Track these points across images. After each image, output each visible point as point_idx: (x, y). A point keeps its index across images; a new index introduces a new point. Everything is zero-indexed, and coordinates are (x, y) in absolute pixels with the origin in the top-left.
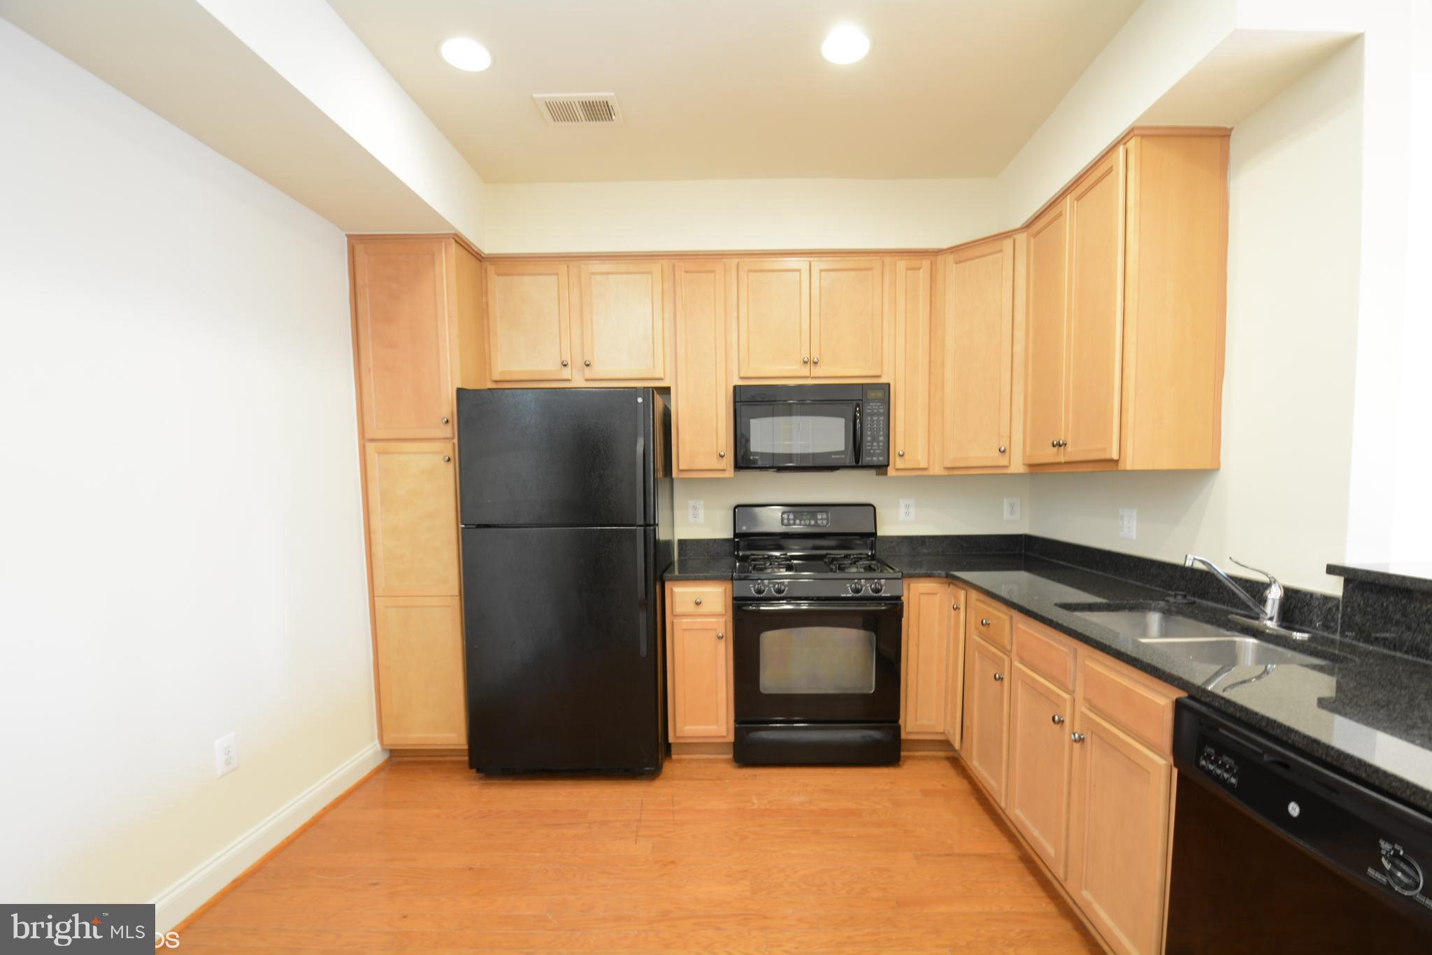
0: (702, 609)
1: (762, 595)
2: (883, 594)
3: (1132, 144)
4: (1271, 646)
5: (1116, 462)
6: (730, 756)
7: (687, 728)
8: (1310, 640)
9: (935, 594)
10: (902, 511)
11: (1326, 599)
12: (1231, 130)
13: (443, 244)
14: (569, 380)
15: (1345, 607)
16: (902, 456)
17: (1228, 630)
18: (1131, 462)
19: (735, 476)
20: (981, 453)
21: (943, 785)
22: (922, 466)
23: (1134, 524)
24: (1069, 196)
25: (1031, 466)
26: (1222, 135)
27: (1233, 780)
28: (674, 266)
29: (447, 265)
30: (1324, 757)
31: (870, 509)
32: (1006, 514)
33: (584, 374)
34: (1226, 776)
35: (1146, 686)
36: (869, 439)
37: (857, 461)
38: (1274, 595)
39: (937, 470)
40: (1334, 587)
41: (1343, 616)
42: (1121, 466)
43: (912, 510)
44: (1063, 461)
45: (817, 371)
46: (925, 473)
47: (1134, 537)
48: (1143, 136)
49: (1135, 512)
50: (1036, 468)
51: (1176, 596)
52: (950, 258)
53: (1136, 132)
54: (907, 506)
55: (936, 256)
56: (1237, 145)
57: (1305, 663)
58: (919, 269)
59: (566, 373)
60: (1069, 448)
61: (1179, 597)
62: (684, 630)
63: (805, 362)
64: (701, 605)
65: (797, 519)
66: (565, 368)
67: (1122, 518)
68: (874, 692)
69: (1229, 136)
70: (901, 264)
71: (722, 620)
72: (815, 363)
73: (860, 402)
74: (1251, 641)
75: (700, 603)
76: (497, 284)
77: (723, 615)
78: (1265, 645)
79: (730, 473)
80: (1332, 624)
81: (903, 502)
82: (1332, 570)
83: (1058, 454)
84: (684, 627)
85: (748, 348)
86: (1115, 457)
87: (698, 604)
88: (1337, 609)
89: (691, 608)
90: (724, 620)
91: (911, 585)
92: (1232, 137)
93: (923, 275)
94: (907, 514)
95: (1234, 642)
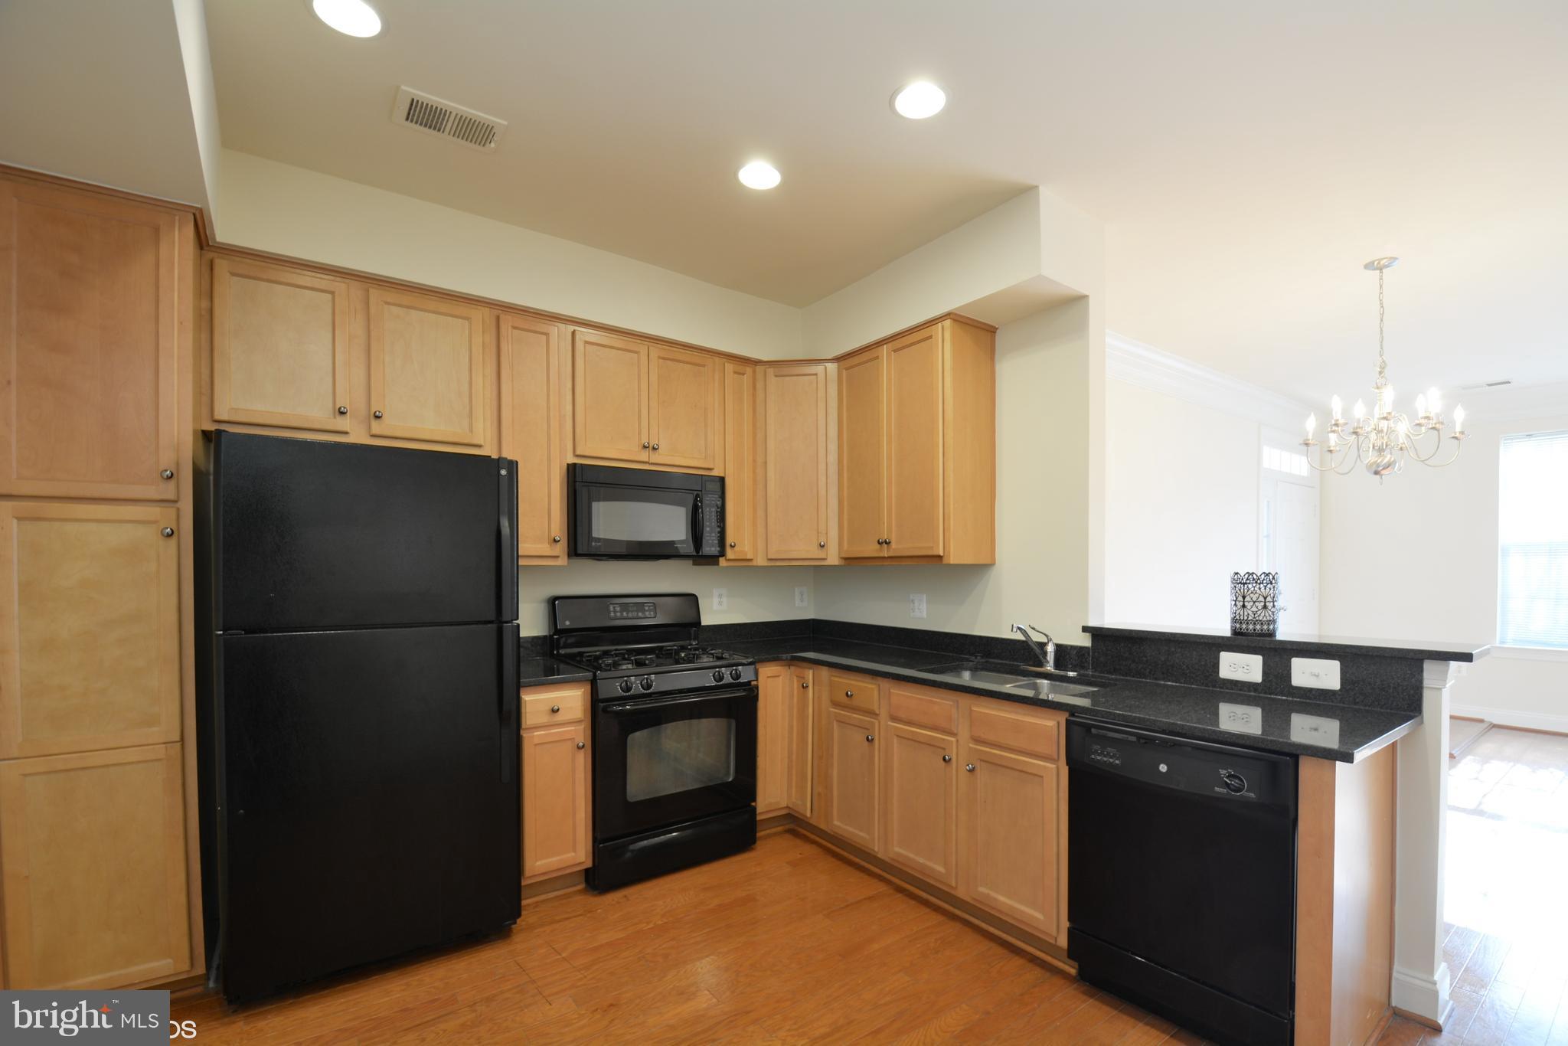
0: (559, 717)
1: (629, 693)
2: (741, 680)
3: (948, 323)
4: (1058, 683)
5: (940, 557)
6: (582, 886)
7: (538, 863)
8: (1078, 675)
9: (778, 676)
10: (716, 600)
11: (1081, 648)
12: (997, 329)
13: (177, 218)
14: (346, 433)
15: (1094, 653)
16: (734, 547)
17: (1024, 676)
18: (954, 558)
19: (568, 563)
20: (802, 549)
21: (800, 854)
22: (749, 557)
23: (924, 606)
24: (885, 346)
25: (846, 559)
26: (991, 330)
27: (1117, 762)
28: (498, 318)
29: (179, 246)
30: (1180, 731)
31: (692, 600)
32: (797, 602)
33: (370, 427)
34: (1111, 760)
35: (1032, 716)
36: (708, 529)
37: (698, 552)
38: (1050, 648)
39: (761, 561)
40: (1085, 641)
41: (1092, 658)
42: (945, 561)
43: (724, 599)
44: (886, 556)
45: (655, 458)
46: (750, 564)
47: (925, 616)
48: (954, 320)
49: (925, 596)
50: (851, 561)
51: (976, 657)
52: (771, 371)
53: (951, 316)
54: (720, 596)
55: (756, 365)
56: (1000, 339)
57: (1077, 692)
58: (744, 374)
59: (342, 423)
60: (893, 545)
61: (979, 658)
62: (536, 745)
63: (645, 447)
64: (560, 711)
65: (624, 611)
66: (343, 417)
67: (913, 601)
68: (733, 780)
69: (995, 332)
70: (730, 367)
71: (581, 727)
72: (654, 449)
73: (700, 493)
74: (1046, 682)
75: (558, 710)
76: (229, 287)
77: (580, 721)
78: (1053, 683)
79: (563, 561)
80: (1086, 665)
81: (716, 592)
82: (1085, 629)
83: (881, 550)
84: (536, 741)
85: (585, 423)
86: (942, 554)
87: (554, 711)
88: (1089, 655)
89: (544, 719)
90: (583, 727)
91: (761, 670)
92: (997, 334)
93: (746, 379)
94: (720, 603)
95: (1036, 683)
